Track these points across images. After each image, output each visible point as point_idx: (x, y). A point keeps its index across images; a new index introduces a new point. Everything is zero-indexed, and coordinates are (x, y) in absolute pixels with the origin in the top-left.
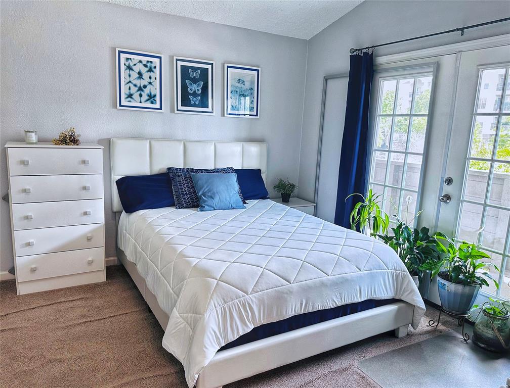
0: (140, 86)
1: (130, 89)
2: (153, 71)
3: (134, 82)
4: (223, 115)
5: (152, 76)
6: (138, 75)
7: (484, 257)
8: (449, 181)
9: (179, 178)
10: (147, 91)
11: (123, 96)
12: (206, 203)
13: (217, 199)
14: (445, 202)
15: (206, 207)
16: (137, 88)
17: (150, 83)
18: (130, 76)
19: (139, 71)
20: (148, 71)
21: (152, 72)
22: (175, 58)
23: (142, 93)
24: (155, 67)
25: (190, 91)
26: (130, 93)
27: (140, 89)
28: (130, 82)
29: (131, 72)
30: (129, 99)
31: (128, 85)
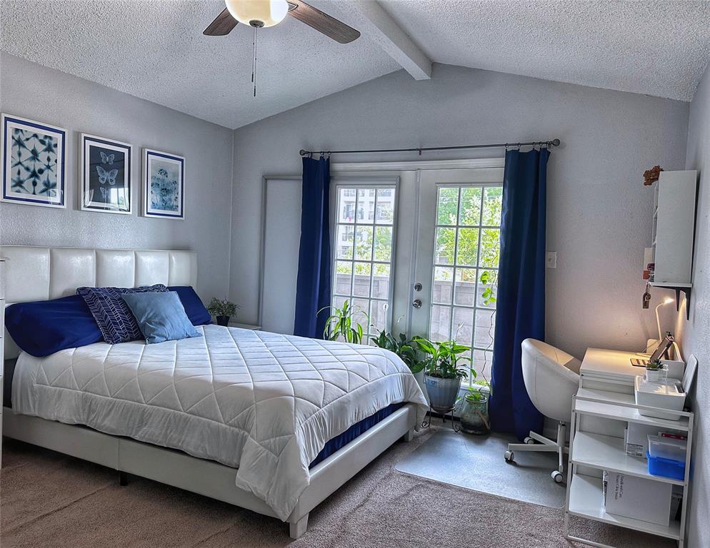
0: (34, 171)
1: (19, 173)
2: (53, 151)
3: (26, 164)
4: (141, 214)
5: (51, 158)
6: (31, 155)
7: (465, 350)
8: (419, 287)
9: (102, 301)
10: (43, 177)
11: (9, 183)
12: (156, 332)
13: (168, 326)
14: (417, 307)
15: (157, 337)
16: (30, 173)
17: (48, 167)
18: (20, 154)
19: (32, 148)
20: (45, 150)
21: (51, 152)
22: (83, 135)
23: (37, 180)
24: (56, 146)
25: (101, 182)
26: (19, 178)
27: (34, 174)
28: (20, 163)
29: (22, 150)
30: (18, 188)
31: (17, 168)
